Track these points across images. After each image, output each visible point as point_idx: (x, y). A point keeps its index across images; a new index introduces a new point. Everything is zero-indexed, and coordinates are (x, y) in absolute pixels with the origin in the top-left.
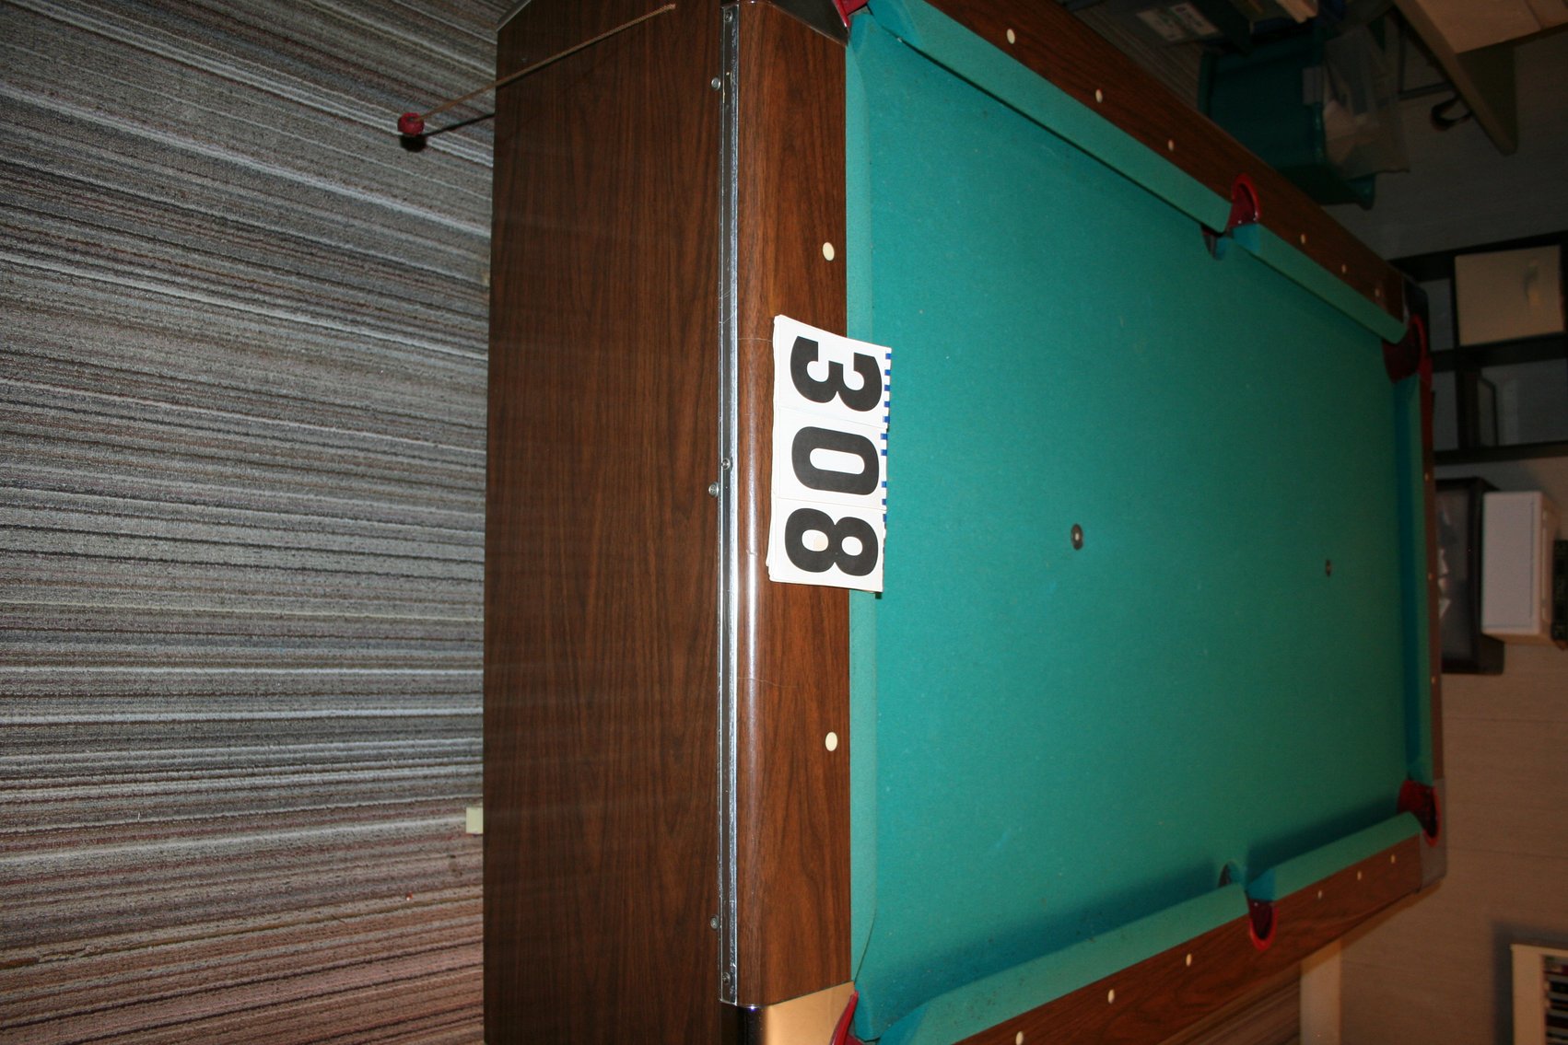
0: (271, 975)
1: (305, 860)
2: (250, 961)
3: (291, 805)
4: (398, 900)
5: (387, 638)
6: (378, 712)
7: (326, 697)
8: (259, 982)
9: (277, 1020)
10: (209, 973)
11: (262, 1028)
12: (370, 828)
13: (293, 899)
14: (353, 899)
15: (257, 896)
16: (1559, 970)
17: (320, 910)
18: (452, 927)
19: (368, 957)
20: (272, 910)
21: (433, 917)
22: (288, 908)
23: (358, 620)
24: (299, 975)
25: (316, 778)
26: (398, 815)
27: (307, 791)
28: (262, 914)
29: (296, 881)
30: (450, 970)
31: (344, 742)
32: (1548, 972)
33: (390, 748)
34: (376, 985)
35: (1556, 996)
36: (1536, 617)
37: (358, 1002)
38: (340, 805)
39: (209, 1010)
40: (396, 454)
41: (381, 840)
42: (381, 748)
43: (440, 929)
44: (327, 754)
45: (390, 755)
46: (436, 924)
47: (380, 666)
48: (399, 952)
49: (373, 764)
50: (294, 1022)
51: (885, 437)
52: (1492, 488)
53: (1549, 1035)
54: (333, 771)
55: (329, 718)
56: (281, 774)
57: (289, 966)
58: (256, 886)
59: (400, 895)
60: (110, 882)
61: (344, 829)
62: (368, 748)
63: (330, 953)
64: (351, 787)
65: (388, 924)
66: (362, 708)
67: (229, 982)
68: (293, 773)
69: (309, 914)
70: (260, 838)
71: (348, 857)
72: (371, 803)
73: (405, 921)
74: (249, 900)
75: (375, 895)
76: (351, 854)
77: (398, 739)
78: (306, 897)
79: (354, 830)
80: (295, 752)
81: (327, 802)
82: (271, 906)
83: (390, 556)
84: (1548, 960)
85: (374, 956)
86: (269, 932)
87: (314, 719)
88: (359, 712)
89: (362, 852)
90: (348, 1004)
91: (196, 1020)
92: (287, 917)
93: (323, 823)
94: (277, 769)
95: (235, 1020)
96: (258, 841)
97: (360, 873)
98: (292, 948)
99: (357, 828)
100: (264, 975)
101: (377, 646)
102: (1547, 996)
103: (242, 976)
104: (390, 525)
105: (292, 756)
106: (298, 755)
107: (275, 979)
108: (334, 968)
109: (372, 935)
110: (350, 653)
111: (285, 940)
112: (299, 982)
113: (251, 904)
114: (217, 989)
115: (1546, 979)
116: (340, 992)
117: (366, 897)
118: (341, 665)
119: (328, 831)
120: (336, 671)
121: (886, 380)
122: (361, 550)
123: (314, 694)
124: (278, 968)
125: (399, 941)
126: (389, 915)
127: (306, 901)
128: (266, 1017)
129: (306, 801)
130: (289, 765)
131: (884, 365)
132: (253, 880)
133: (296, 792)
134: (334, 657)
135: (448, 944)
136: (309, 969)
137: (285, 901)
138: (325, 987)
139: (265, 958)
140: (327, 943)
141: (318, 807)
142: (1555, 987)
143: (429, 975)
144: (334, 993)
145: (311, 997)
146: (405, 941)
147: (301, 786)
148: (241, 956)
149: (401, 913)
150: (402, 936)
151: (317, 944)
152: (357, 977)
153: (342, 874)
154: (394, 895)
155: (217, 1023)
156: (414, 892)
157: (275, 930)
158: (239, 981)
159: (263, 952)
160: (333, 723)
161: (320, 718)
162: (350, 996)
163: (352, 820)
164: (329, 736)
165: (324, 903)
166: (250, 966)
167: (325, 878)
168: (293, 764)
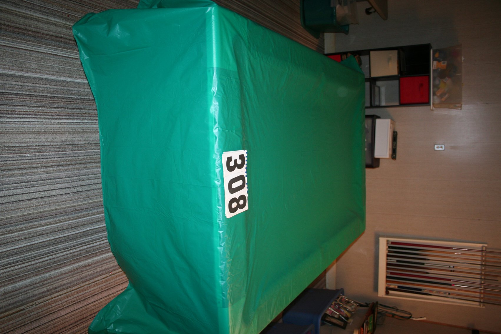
0: (80, 300)
1: (85, 269)
2: (75, 298)
3: (80, 256)
4: (108, 275)
5: (99, 206)
6: (99, 226)
7: (86, 225)
8: (77, 303)
9: (83, 311)
10: (65, 303)
11: (79, 314)
12: (100, 257)
13: (83, 280)
14: (97, 277)
15: (75, 281)
16: (390, 243)
17: (90, 281)
18: (121, 278)
19: (102, 291)
20: (79, 284)
21: (117, 277)
22: (83, 282)
23: (92, 203)
24: (86, 299)
25: (86, 247)
26: (106, 253)
27: (84, 251)
28: (76, 285)
29: (84, 275)
30: (122, 289)
31: (92, 236)
32: (387, 244)
33: (103, 235)
34: (105, 297)
35: (389, 249)
36: (388, 153)
37: (101, 302)
38: (92, 253)
39: (66, 312)
40: (97, 155)
41: (103, 260)
42: (100, 236)
43: (118, 280)
44: (88, 240)
45: (103, 237)
46: (118, 278)
47: (98, 214)
48: (109, 288)
49: (99, 240)
50: (87, 311)
51: (246, 172)
52: (379, 117)
53: (387, 259)
54: (90, 244)
55: (87, 231)
56: (77, 248)
57: (84, 297)
58: (74, 279)
59: (108, 273)
60: (39, 285)
61: (94, 259)
62: (97, 236)
63: (93, 291)
64: (94, 248)
65: (106, 281)
66: (95, 226)
67: (70, 304)
68: (80, 247)
69: (87, 283)
70: (74, 266)
71: (95, 266)
72: (100, 251)
73: (110, 279)
74: (73, 282)
75: (103, 274)
76: (96, 265)
77: (104, 232)
78: (86, 278)
79: (96, 259)
80: (80, 241)
81: (89, 253)
82: (78, 283)
83: (98, 183)
84: (388, 241)
85: (104, 290)
86: (78, 289)
87: (84, 232)
88: (94, 228)
89: (98, 264)
90: (99, 303)
91: (64, 315)
92: (82, 285)
93: (89, 258)
94: (76, 247)
95: (73, 313)
96: (73, 267)
97: (99, 270)
98: (84, 292)
99: (97, 258)
100: (79, 301)
101: (98, 209)
102: (387, 249)
103: (73, 302)
104: (97, 175)
105: (79, 243)
106: (81, 242)
107: (81, 301)
108: (94, 295)
109: (103, 285)
110: (91, 212)
111: (83, 290)
112: (87, 300)
113: (74, 283)
114: (68, 307)
115: (387, 245)
116: (96, 301)
117: (100, 275)
118: (89, 216)
119: (90, 260)
120: (88, 218)
122: (91, 183)
123: (83, 225)
124: (81, 298)
125: (109, 285)
126: (106, 278)
127: (86, 280)
128: (80, 311)
129: (84, 254)
130: (79, 245)
131: (246, 154)
132: (73, 277)
133: (81, 252)
134: (87, 214)
135: (120, 283)
136: (89, 297)
137: (81, 281)
138: (93, 300)
139: (78, 296)
140: (92, 289)
141: (87, 255)
142: (389, 247)
143: (117, 292)
144: (95, 301)
145: (90, 303)
146: (111, 284)
147: (82, 250)
148: (72, 297)
149: (109, 277)
150: (110, 283)
151: (90, 290)
152: (100, 296)
153: (94, 271)
154: (107, 273)
155: (68, 315)
156: (112, 272)
157: (80, 289)
158: (72, 303)
159: (78, 295)
160: (88, 232)
161: (85, 231)
162: (99, 301)
163: (95, 256)
164: (87, 235)
165: (91, 279)
166: (75, 299)
167: (90, 273)
168: (80, 245)
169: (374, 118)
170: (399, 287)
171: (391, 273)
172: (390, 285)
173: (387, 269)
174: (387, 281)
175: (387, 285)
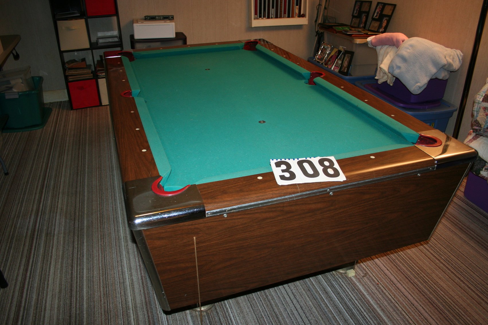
0: (415, 308)
1: (385, 309)
2: (415, 314)
3: (375, 317)
4: (380, 286)
5: (320, 308)
6: (340, 304)
7: (345, 317)
8: (418, 311)
9: (423, 304)
10: (424, 322)
11: (427, 306)
12: (368, 297)
13: (396, 309)
14: (388, 297)
15: (400, 317)
16: (256, 16)
17: (394, 302)
18: (378, 272)
19: (397, 289)
20: (401, 313)
21: (379, 277)
22: (398, 310)
23: (320, 316)
24: (411, 303)
25: (365, 313)
26: (361, 292)
27: (369, 314)
28: (403, 315)
29: (391, 310)
30: (388, 270)
31: (352, 310)
32: (257, 19)
33: (347, 299)
34: (402, 285)
35: (262, 17)
36: (170, 24)
37: (408, 288)
38: (368, 306)
39: (431, 319)
40: (271, 321)
41: (369, 294)
42: (348, 301)
43: (381, 275)
44: (358, 313)
45: (348, 298)
46: (380, 276)
47: (329, 307)
48: (392, 282)
49: (353, 301)
50: (421, 300)
51: (294, 159)
53: (272, 18)
54: (361, 310)
55: (349, 315)
56: (369, 322)
57: (410, 305)
58: (399, 319)
59: (379, 286)
61: (372, 302)
62: (350, 304)
63: (402, 297)
64: (362, 305)
65: (387, 286)
66: (342, 308)
67: (423, 317)
68: (367, 319)
69: (396, 305)
70: (387, 321)
71: (378, 300)
72: (362, 299)
73: (384, 283)
74: (402, 319)
75: (383, 292)
76: (377, 299)
77: (343, 297)
78: (393, 307)
79: (371, 301)
80: (362, 320)
81: (369, 309)
82: (400, 314)
83: (299, 314)
84: (254, 19)
85: (396, 288)
86: (406, 312)
87: (352, 319)
88: (343, 309)
89: (375, 297)
90: (410, 289)
91: (435, 321)
92: (400, 309)
93: (374, 308)
95: (429, 313)
96: (388, 322)
97: (380, 296)
98: (406, 306)
99: (370, 300)
100: (416, 310)
101: (324, 309)
102: (263, 19)
103: (419, 315)
104: (291, 316)
105: (364, 321)
106: (363, 319)
107: (415, 307)
108: (404, 295)
109: (392, 289)
110: (330, 316)
111: (405, 308)
112: (412, 302)
113: (403, 318)
114: (426, 319)
115: (259, 19)
116: (408, 292)
117: (384, 293)
118: (335, 317)
119: (375, 307)
120: (336, 317)
121: (279, 160)
122: (302, 321)
123: (346, 321)
124: (413, 307)
125: (389, 283)
126: (385, 287)
127: (394, 306)
128: (424, 306)
129: (372, 314)
130: (366, 321)
131: (275, 161)
132: (397, 320)
133: (371, 317)
134: (334, 319)
135: (383, 272)
136: (408, 301)
137: (397, 311)
138: (410, 296)
139: (412, 311)
140: (400, 299)
141: (372, 311)
142: (260, 17)
143: (392, 274)
144: (409, 294)
145: (413, 298)
146: (388, 282)
147: (369, 316)
148: (415, 316)
149: (382, 285)
150: (388, 283)
151: (402, 301)
152: (403, 290)
153: (383, 300)
154: (380, 287)
155: (433, 317)
156: (376, 283)
157: (405, 311)
158: (421, 315)
159: (411, 312)
160: (350, 314)
161: (350, 317)
162: (408, 290)
163: (369, 302)
164: (353, 314)
165: (392, 302)
166: (416, 314)
167: (387, 304)
168: (365, 320)
169: (133, 42)
170: (297, 5)
171: (285, 13)
172: (296, 13)
173: (281, 17)
174: (293, 17)
175: (296, 17)
